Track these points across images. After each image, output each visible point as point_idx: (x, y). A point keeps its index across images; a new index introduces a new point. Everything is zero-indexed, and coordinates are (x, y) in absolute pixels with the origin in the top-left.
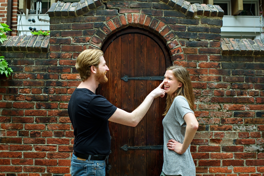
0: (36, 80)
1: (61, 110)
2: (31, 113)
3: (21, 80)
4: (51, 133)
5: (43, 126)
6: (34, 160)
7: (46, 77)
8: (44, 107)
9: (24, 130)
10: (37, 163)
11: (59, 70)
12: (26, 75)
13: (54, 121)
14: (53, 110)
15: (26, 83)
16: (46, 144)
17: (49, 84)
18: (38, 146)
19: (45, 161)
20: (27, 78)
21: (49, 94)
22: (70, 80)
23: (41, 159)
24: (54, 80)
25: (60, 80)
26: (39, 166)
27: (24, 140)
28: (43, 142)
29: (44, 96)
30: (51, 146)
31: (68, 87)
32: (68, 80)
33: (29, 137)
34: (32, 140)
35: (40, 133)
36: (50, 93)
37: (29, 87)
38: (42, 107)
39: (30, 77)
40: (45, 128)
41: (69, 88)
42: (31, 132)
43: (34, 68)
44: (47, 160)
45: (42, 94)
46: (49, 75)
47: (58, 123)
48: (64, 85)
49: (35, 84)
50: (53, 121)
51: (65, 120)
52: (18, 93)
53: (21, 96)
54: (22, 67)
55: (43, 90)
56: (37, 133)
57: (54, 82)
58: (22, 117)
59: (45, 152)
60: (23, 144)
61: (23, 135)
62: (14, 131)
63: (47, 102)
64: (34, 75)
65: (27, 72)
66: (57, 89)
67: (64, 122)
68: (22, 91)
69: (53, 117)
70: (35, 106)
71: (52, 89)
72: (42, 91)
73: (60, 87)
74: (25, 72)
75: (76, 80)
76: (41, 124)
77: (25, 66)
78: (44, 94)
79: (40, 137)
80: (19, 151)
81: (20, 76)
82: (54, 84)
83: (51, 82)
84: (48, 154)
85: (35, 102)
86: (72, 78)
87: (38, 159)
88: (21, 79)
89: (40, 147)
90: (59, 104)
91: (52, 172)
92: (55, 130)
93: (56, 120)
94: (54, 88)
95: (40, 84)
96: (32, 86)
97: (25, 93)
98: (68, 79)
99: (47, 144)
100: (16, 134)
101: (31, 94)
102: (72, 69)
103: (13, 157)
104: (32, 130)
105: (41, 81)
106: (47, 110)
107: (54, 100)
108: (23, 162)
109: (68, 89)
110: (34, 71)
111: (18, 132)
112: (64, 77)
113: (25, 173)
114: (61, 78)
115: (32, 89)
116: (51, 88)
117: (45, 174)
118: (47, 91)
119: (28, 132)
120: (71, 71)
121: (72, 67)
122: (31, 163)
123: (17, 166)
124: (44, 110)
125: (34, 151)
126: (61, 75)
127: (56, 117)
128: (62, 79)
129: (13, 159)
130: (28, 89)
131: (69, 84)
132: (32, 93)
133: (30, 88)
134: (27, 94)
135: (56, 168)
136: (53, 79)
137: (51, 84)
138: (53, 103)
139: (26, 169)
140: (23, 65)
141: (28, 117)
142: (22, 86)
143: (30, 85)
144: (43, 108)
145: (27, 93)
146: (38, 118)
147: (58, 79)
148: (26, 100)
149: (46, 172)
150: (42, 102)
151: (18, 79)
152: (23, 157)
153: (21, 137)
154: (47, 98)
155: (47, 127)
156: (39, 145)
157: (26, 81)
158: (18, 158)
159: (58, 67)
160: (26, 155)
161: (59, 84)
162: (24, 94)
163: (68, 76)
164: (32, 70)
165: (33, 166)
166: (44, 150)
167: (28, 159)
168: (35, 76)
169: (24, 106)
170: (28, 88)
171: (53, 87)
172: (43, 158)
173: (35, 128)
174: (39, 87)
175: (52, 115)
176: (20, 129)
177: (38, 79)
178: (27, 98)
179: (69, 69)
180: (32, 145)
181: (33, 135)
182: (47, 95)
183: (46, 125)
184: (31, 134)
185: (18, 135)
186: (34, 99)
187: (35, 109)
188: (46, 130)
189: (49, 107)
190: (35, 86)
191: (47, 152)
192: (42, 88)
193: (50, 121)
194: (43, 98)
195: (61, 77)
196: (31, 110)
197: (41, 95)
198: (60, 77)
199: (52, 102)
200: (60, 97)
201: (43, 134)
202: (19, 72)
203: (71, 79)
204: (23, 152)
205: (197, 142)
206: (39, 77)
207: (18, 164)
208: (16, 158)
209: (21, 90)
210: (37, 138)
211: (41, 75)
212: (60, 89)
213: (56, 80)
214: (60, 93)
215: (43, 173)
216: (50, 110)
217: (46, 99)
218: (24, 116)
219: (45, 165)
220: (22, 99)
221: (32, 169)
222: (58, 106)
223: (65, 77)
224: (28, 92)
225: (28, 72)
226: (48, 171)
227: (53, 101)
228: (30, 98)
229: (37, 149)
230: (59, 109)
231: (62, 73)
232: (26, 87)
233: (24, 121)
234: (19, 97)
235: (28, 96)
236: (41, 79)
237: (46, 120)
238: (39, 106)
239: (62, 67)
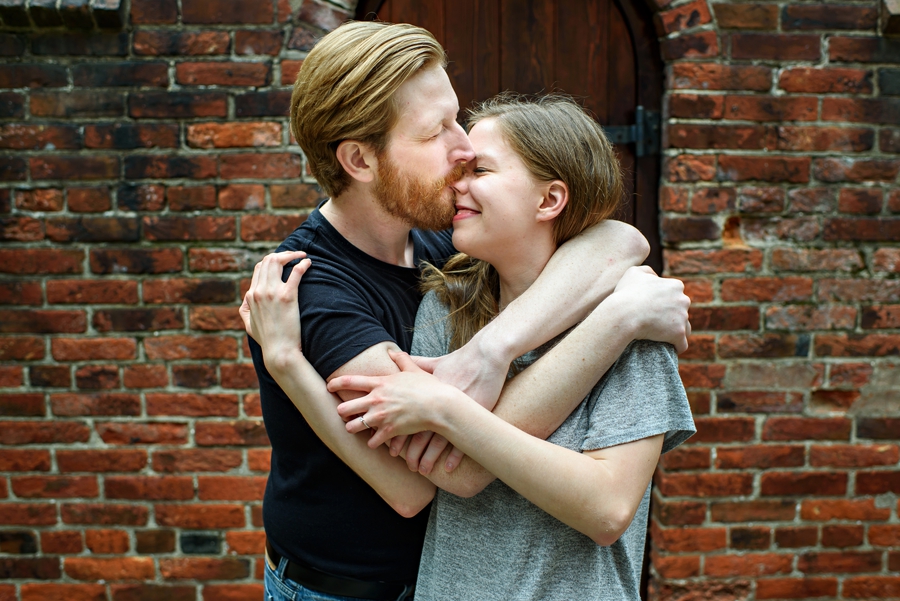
0: (84, 153)
1: (198, 278)
2: (72, 293)
3: (19, 154)
4: (163, 374)
5: (124, 344)
6: (100, 479)
7: (124, 139)
8: (124, 269)
9: (48, 360)
10: (113, 489)
11: (180, 109)
12: (39, 134)
13: (168, 322)
14: (165, 279)
15: (41, 168)
16: (144, 417)
17: (139, 168)
18: (113, 427)
19: (147, 481)
20: (42, 145)
21: (141, 213)
22: (228, 151)
23: (130, 477)
24: (157, 152)
25: (185, 151)
26: (121, 503)
27: (53, 404)
28: (129, 407)
29: (123, 222)
30: (164, 423)
31: (220, 181)
32: (219, 151)
33: (74, 387)
34: (85, 400)
35: (114, 374)
36: (145, 209)
37: (55, 183)
38: (116, 267)
39: (54, 140)
40: (133, 352)
41: (224, 187)
42: (80, 368)
43: (69, 102)
44: (152, 480)
45: (109, 214)
46: (136, 131)
47: (186, 331)
48: (204, 173)
49: (80, 169)
50: (166, 325)
51: (214, 320)
52: (9, 211)
53: (23, 221)
54: (18, 96)
55: (114, 195)
56: (104, 372)
57: (161, 159)
58: (36, 310)
59: (141, 448)
60: (49, 417)
61: (47, 384)
62: (11, 367)
63: (134, 247)
64: (71, 130)
65: (40, 120)
66: (175, 192)
67: (210, 327)
68: (26, 200)
69: (166, 307)
70: (86, 264)
71: (151, 188)
72: (110, 199)
73: (188, 183)
74: (35, 119)
75: (253, 150)
76: (116, 336)
77: (30, 93)
78: (121, 214)
79: (117, 387)
80: (39, 447)
81: (11, 137)
82: (159, 168)
83: (146, 161)
84: (155, 455)
85: (87, 248)
86: (236, 141)
87: (118, 476)
88: (17, 149)
89: (119, 428)
90: (187, 252)
91: (178, 524)
92: (175, 359)
93: (179, 317)
94: (161, 185)
95: (98, 169)
96: (69, 177)
97: (40, 207)
98: (217, 147)
99: (149, 414)
100: (17, 379)
101: (64, 213)
102: (231, 101)
103: (16, 468)
104: (82, 363)
105: (105, 156)
106: (139, 278)
107: (166, 234)
108: (57, 488)
109: (219, 188)
110: (71, 112)
111: (26, 370)
112: (199, 139)
113: (71, 528)
114: (188, 143)
115: (68, 193)
116: (150, 185)
117: (151, 533)
118: (131, 198)
119: (67, 371)
120: (231, 111)
121: (233, 95)
122: (88, 491)
123: (36, 502)
124: (124, 278)
125: (97, 444)
126: (186, 131)
127: (177, 307)
128: (193, 146)
129: (18, 475)
130: (52, 193)
131: (223, 168)
132: (71, 209)
133: (60, 189)
134: (51, 215)
135: (190, 510)
136: (153, 146)
137: (149, 170)
138: (160, 251)
139: (69, 514)
140: (22, 86)
141: (60, 308)
142: (24, 179)
143: (61, 173)
144: (122, 273)
145: (48, 209)
146: (105, 312)
147: (178, 145)
148: (47, 237)
149: (152, 525)
150: (115, 247)
151: (7, 152)
152: (54, 468)
153: (40, 390)
154: (133, 227)
155: (141, 350)
156: (117, 421)
157: (40, 158)
158: (38, 474)
159: (174, 94)
160: (68, 462)
161: (181, 168)
162: (37, 215)
163: (216, 131)
164: (62, 110)
165: (100, 501)
166: (136, 440)
167: (76, 476)
168: (78, 136)
169: (42, 264)
170: (52, 187)
171: (156, 182)
172: (136, 470)
173: (93, 351)
174: (96, 184)
175: (159, 301)
176: (32, 359)
177: (89, 148)
178: (52, 231)
179: (219, 103)
180: (89, 421)
181: (91, 382)
182: (132, 215)
183: (140, 339)
184: (79, 378)
185: (27, 383)
186: (80, 232)
187: (88, 276)
188: (142, 359)
189: (144, 266)
190: (80, 179)
191: (151, 449)
192: (110, 188)
193: (155, 324)
194: (116, 230)
195: (190, 138)
196: (70, 281)
197: (108, 219)
198: (182, 138)
199: (157, 247)
200: (187, 225)
201: (127, 376)
202: (7, 120)
203: (232, 147)
204: (53, 449)
205: (759, 401)
206: (93, 135)
207: (38, 496)
208: (30, 474)
209: (21, 199)
210: (105, 393)
211: (101, 129)
212: (187, 192)
213: (169, 151)
214: (190, 209)
215: (141, 529)
216: (149, 278)
217: (129, 235)
218: (46, 306)
219: (146, 497)
220: (30, 236)
221: (95, 515)
222: (181, 263)
223: (207, 137)
224: (53, 204)
225: (44, 120)
226: (159, 521)
227: (158, 241)
228: (62, 232)
229: (109, 435)
230: (186, 273)
231: (189, 120)
232: (43, 184)
233: (46, 326)
234: (16, 228)
235: (56, 223)
236: (101, 145)
237: (137, 322)
238: (103, 265)
239: (189, 95)
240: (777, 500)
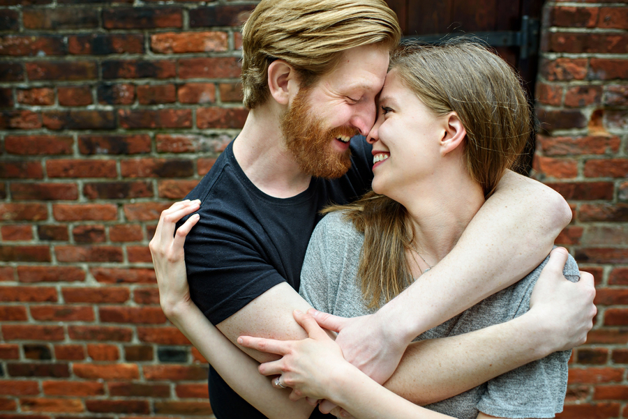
0: (69, 58)
1: (164, 158)
2: (66, 170)
3: (17, 60)
4: (139, 231)
5: (109, 210)
6: (96, 309)
7: (100, 46)
8: (105, 151)
9: (51, 221)
10: (105, 317)
11: (144, 21)
12: (32, 43)
13: (141, 192)
14: (138, 159)
15: (35, 71)
16: (126, 264)
17: (113, 70)
18: (103, 271)
19: (130, 311)
20: (35, 53)
21: (117, 107)
22: (185, 56)
23: (117, 307)
24: (127, 57)
25: (150, 56)
26: (112, 326)
27: (57, 253)
28: (114, 256)
29: (103, 114)
30: (141, 269)
31: (178, 81)
32: (177, 56)
33: (72, 241)
34: (81, 251)
35: (101, 232)
36: (120, 104)
37: (48, 83)
38: (99, 150)
39: (44, 48)
40: (115, 215)
41: (182, 85)
42: (76, 227)
43: (54, 17)
44: (134, 310)
45: (91, 107)
46: (109, 40)
47: (156, 199)
48: (166, 74)
49: (66, 72)
50: (139, 194)
51: (177, 191)
52: (12, 106)
53: (24, 113)
54: (13, 12)
55: (94, 92)
56: (93, 230)
57: (131, 63)
58: (39, 183)
59: (125, 286)
60: (54, 263)
61: (51, 239)
62: (23, 226)
63: (113, 134)
64: (57, 40)
65: (32, 32)
66: (143, 89)
67: (174, 196)
68: (26, 97)
69: (139, 181)
70: (75, 147)
71: (123, 86)
72: (91, 96)
73: (153, 82)
74: (28, 31)
75: (204, 55)
76: (101, 203)
77: (22, 10)
78: (101, 107)
79: (105, 240)
80: (48, 285)
81: (10, 46)
82: (129, 71)
83: (119, 64)
84: (136, 292)
85: (75, 135)
86: (190, 47)
87: (108, 307)
88: (16, 56)
89: (107, 272)
90: (154, 138)
91: (155, 341)
92: (147, 220)
93: (150, 189)
94: (132, 84)
95: (81, 72)
96: (58, 78)
97: (37, 103)
98: (176, 53)
99: (130, 261)
100: (28, 235)
101: (55, 107)
102: (186, 14)
103: (32, 300)
104: (77, 223)
105: (86, 60)
106: (117, 158)
107: (138, 122)
108: (64, 315)
109: (178, 86)
110: (56, 25)
111: (34, 229)
112: (160, 46)
113: (76, 343)
114: (152, 49)
115: (58, 91)
116: (122, 84)
117: (135, 348)
118: (107, 95)
119: (65, 229)
120: (186, 22)
121: (187, 9)
122: (87, 316)
123: (49, 325)
124: (105, 158)
125: (92, 283)
126: (150, 39)
127: (148, 180)
128: (156, 52)
129: (34, 305)
130: (46, 91)
131: (180, 69)
132: (61, 104)
133: (52, 87)
134: (46, 109)
135: (164, 331)
136: (123, 53)
137: (121, 72)
138: (133, 137)
139: (73, 333)
140: (15, 4)
141: (57, 182)
142: (22, 80)
143: (53, 74)
144: (104, 154)
145: (43, 104)
146: (92, 185)
147: (143, 51)
148: (44, 126)
149: (135, 341)
150: (97, 134)
151: (8, 58)
152: (61, 300)
153: (46, 243)
154: (111, 118)
155: (122, 214)
156: (106, 266)
157: (34, 63)
158: (49, 305)
159: (138, 9)
160: (70, 296)
161: (147, 70)
162: (35, 108)
163: (174, 39)
164: (48, 23)
165: (96, 324)
166: (121, 280)
167: (77, 306)
168: (63, 45)
169: (41, 147)
170: (45, 86)
171: (127, 81)
172: (122, 302)
173: (84, 215)
174: (79, 83)
175: (133, 176)
176: (40, 220)
177: (73, 54)
178: (47, 121)
179: (176, 16)
180: (85, 266)
181: (84, 237)
182: (109, 108)
183: (120, 205)
184: (75, 235)
185: (36, 237)
186: (69, 122)
187: (77, 156)
188: (122, 220)
189: (120, 148)
190: (67, 79)
191: (133, 287)
192: (91, 87)
193: (131, 193)
194: (97, 121)
195: (153, 46)
196: (64, 160)
197: (91, 112)
198: (147, 45)
199: (130, 134)
200: (154, 116)
201: (111, 233)
202: (6, 32)
203: (187, 52)
204: (59, 286)
206: (75, 46)
207: (50, 320)
208: (43, 305)
209: (21, 96)
210: (95, 246)
211: (82, 39)
212: (153, 90)
213: (135, 57)
214: (155, 103)
215: (127, 344)
216: (125, 158)
217: (108, 123)
218: (46, 180)
219: (130, 321)
220: (30, 125)
221: (93, 334)
222: (149, 146)
223: (167, 45)
224: (47, 100)
225: (35, 32)
226: (141, 338)
227: (131, 129)
228: (55, 122)
229: (100, 277)
230: (154, 154)
231: (152, 31)
232: (38, 84)
233: (48, 195)
234: (19, 119)
235: (50, 115)
236: (82, 52)
237: (118, 192)
238: (89, 148)
239: (151, 10)
240: (616, 329)
